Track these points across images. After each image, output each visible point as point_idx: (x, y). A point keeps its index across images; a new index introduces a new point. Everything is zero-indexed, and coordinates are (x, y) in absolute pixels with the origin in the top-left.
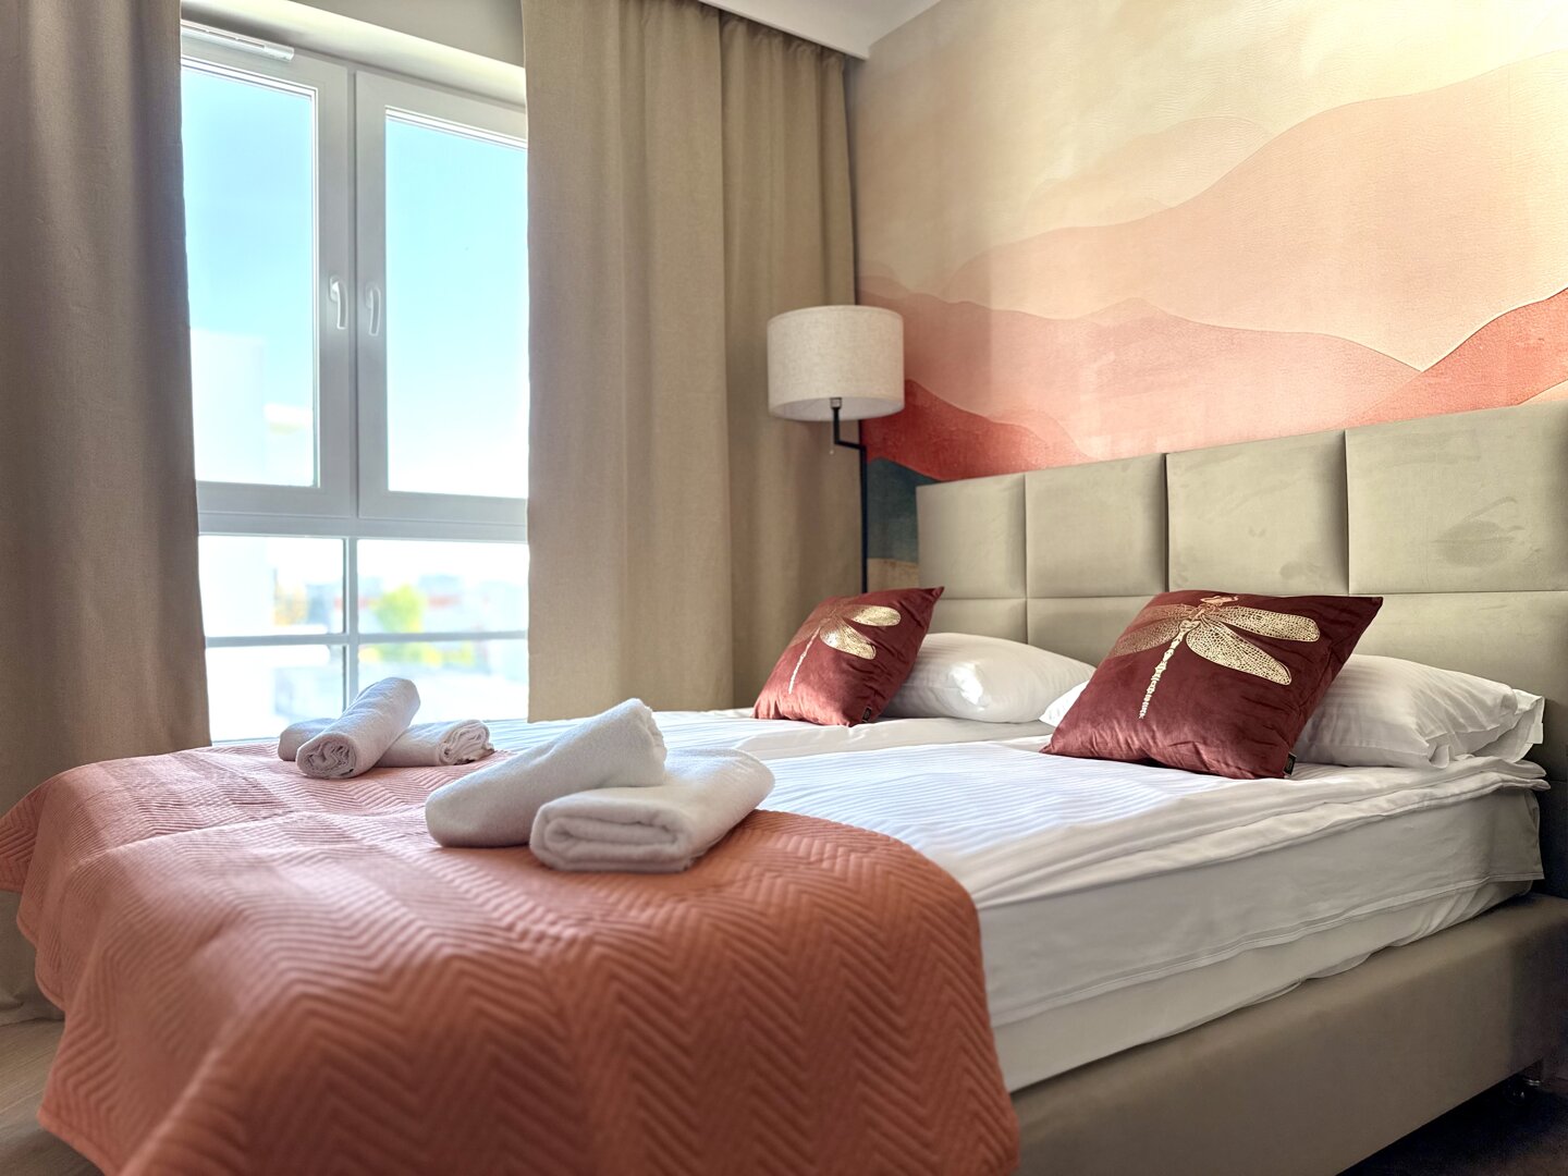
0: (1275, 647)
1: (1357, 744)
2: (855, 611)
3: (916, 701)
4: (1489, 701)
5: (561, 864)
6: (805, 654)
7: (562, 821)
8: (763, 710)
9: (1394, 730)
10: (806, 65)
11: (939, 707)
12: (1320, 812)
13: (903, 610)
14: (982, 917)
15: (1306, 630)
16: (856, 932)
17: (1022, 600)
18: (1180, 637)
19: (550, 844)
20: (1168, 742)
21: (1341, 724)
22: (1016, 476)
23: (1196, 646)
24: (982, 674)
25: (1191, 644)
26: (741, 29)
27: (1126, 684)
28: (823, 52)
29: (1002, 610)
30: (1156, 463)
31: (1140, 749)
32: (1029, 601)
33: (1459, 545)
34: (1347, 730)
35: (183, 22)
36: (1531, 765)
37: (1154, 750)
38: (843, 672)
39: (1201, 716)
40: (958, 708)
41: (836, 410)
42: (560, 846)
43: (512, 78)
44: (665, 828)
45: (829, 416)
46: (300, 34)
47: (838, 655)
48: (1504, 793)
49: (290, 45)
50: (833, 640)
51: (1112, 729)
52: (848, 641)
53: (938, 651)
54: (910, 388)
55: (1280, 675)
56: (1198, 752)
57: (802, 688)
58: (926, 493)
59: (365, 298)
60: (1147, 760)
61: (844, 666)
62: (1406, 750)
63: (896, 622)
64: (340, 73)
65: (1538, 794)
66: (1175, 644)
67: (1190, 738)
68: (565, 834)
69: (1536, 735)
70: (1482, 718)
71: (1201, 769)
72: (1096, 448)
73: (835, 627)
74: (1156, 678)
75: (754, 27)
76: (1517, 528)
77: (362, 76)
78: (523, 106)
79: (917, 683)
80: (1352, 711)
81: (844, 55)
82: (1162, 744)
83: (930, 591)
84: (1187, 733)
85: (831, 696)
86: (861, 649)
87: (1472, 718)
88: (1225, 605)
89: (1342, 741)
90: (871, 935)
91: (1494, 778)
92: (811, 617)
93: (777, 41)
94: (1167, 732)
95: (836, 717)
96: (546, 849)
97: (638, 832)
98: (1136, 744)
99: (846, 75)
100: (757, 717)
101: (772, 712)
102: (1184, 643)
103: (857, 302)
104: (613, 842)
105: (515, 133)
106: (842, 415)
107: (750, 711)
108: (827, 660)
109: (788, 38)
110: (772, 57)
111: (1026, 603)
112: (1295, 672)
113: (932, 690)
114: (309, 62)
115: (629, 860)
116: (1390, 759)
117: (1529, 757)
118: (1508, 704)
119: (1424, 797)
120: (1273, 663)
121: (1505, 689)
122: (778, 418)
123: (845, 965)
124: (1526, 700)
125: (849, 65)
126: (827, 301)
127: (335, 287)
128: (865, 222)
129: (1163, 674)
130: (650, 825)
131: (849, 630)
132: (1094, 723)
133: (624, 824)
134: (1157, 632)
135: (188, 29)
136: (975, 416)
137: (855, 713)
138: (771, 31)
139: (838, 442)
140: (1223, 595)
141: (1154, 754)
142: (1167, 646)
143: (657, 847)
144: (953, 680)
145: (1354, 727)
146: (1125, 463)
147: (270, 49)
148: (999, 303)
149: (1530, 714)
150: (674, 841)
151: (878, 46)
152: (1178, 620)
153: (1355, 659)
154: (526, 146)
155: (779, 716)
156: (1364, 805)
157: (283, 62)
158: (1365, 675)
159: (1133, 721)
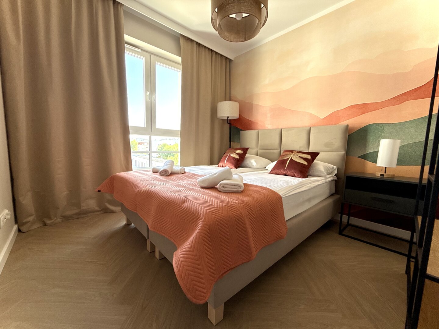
0: (305, 159)
1: (315, 173)
2: (235, 151)
3: (244, 165)
4: (331, 167)
5: (222, 191)
6: (227, 158)
7: (223, 185)
8: (220, 166)
9: (321, 171)
10: (224, 61)
11: (248, 166)
12: (315, 183)
13: (243, 151)
14: (283, 199)
15: (309, 157)
16: (270, 201)
17: (257, 150)
18: (291, 157)
19: (221, 188)
20: (290, 172)
21: (313, 170)
22: (258, 130)
23: (294, 159)
24: (255, 161)
25: (292, 158)
26: (214, 53)
27: (283, 164)
28: (227, 58)
29: (254, 151)
30: (281, 130)
31: (285, 174)
32: (259, 150)
33: (327, 145)
34: (314, 171)
35: (125, 44)
36: (335, 176)
37: (287, 173)
38: (234, 160)
39: (295, 169)
40: (251, 166)
41: (228, 118)
42: (223, 189)
43: (179, 59)
44: (239, 186)
45: (227, 118)
46: (142, 47)
47: (233, 158)
48: (333, 180)
49: (141, 49)
50: (232, 155)
51: (281, 171)
52: (235, 155)
53: (248, 157)
54: (239, 115)
55: (306, 163)
56: (294, 174)
57: (227, 163)
58: (242, 132)
59: (153, 95)
60: (285, 175)
61: (234, 159)
62: (323, 174)
63: (242, 153)
64: (148, 55)
65: (335, 180)
66: (290, 158)
67: (293, 172)
68: (224, 187)
69: (336, 172)
70: (330, 170)
71: (295, 176)
72: (270, 127)
73: (232, 153)
74: (288, 163)
75: (216, 53)
76: (336, 143)
77: (152, 56)
78: (180, 64)
79: (244, 162)
80: (314, 169)
81: (229, 59)
82: (289, 173)
83: (247, 148)
84: (293, 171)
85: (233, 164)
86: (237, 157)
87: (329, 170)
88: (297, 153)
89: (313, 173)
90: (272, 202)
91: (332, 178)
92: (227, 151)
93: (220, 56)
94: (289, 171)
95: (233, 167)
96: (220, 189)
97: (235, 187)
98: (284, 173)
99: (229, 62)
100: (218, 166)
101: (221, 166)
102: (291, 158)
103: (230, 101)
104: (231, 188)
105: (180, 69)
106: (229, 119)
107: (218, 165)
108: (231, 158)
109: (221, 55)
110: (219, 58)
111: (258, 151)
112: (308, 163)
113: (247, 163)
114: (143, 52)
115: (234, 191)
116: (320, 175)
117: (335, 175)
118: (333, 168)
119: (326, 181)
120: (305, 162)
121: (333, 166)
122: (218, 119)
123: (270, 206)
124: (335, 167)
125: (230, 61)
126: (225, 100)
127: (148, 93)
128: (232, 87)
129: (289, 163)
130: (237, 186)
131: (235, 154)
132: (278, 170)
133: (233, 186)
134: (287, 156)
135: (126, 45)
136: (249, 120)
137: (237, 167)
138: (219, 54)
139: (228, 123)
140: (296, 151)
141: (287, 174)
142: (289, 158)
143: (238, 189)
144: (251, 162)
145: (315, 171)
146: (276, 129)
147: (137, 49)
148: (254, 102)
149: (335, 169)
150: (240, 188)
151: (235, 58)
152: (290, 155)
153: (315, 161)
154: (181, 71)
155: (222, 167)
156: (319, 182)
157: (139, 52)
158: (316, 163)
159: (284, 169)
